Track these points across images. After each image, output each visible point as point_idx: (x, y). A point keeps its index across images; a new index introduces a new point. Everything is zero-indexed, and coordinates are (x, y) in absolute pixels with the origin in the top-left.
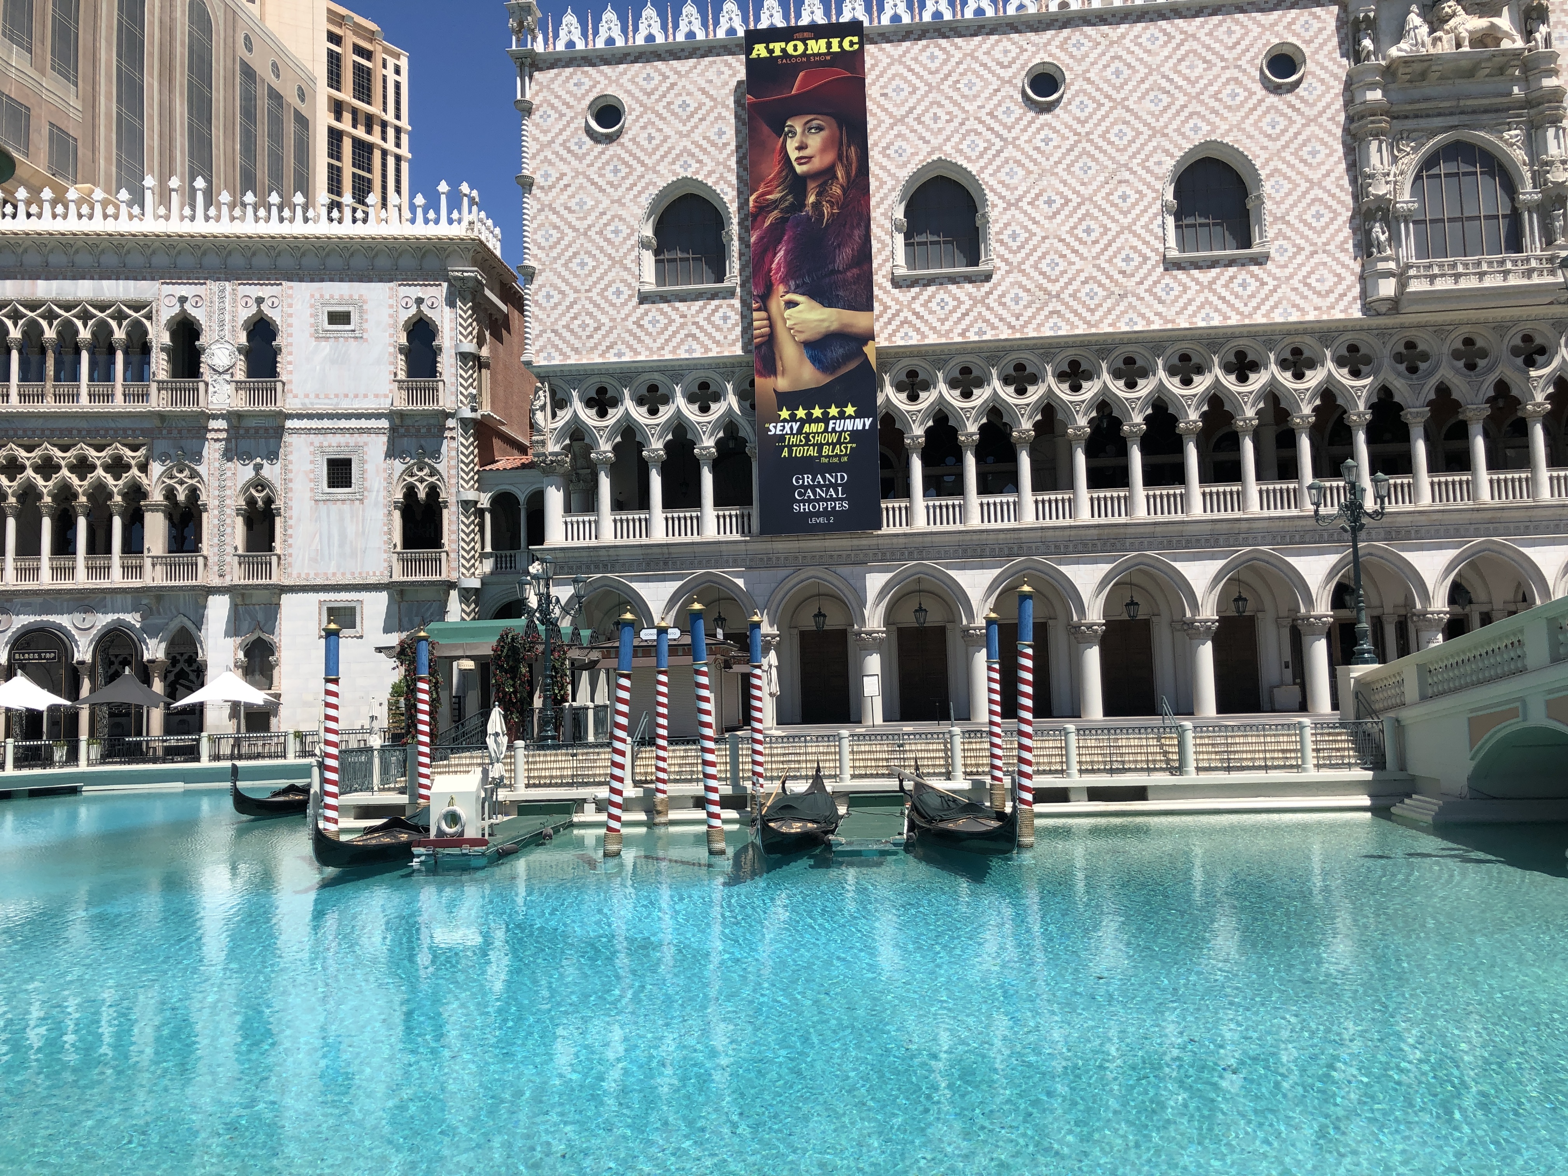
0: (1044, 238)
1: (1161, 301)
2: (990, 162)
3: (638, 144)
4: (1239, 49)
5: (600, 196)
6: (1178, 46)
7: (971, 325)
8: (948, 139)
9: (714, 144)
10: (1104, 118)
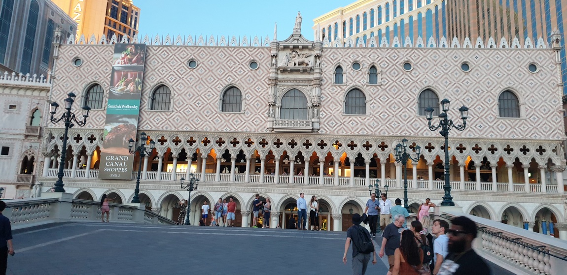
0: (187, 104)
1: (215, 124)
2: (175, 83)
3: (84, 70)
4: (243, 60)
5: (72, 83)
6: (228, 58)
7: (165, 126)
8: (165, 76)
9: (104, 72)
10: (206, 74)
